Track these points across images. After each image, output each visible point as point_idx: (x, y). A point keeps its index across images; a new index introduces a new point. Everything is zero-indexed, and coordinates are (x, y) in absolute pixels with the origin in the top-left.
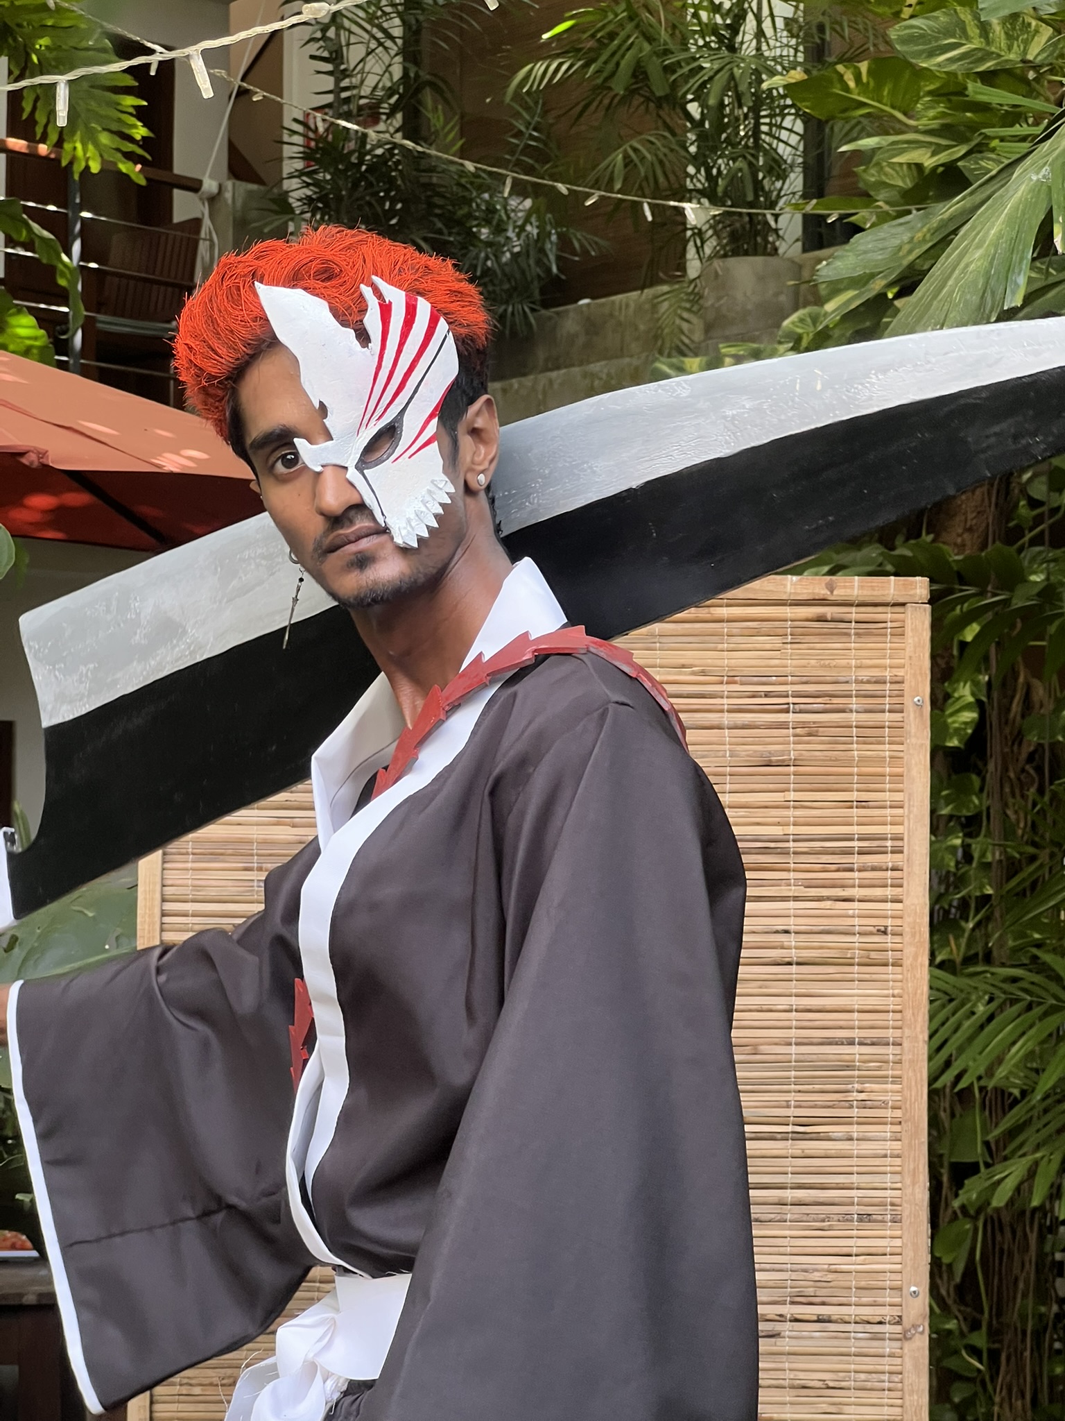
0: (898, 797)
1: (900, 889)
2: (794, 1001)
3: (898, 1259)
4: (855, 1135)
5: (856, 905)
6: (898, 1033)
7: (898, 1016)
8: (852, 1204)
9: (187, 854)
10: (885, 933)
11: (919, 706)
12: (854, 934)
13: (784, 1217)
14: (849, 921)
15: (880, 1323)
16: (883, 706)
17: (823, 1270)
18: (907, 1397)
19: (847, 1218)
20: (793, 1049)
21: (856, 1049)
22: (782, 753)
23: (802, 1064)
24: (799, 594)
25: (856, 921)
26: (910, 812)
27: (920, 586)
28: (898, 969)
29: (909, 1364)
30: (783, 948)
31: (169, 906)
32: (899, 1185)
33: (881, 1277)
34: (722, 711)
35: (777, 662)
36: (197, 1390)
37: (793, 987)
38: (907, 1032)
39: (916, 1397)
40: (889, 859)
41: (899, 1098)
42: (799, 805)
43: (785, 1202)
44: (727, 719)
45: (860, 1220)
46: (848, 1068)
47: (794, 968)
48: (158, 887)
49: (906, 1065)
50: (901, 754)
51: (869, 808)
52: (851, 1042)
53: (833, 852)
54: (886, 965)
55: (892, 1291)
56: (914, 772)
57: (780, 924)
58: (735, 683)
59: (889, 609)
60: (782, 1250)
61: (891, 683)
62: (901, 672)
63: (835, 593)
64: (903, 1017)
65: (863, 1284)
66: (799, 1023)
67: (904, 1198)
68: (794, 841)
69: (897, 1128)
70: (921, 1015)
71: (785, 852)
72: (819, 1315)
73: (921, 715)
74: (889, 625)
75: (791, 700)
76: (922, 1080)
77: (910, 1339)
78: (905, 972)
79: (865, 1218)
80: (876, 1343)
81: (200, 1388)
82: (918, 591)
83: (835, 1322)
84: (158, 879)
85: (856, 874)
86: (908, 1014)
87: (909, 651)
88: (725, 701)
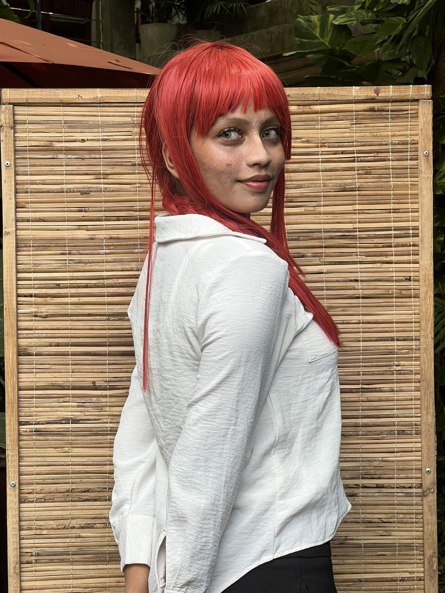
0: (416, 206)
1: (418, 256)
2: (361, 318)
3: (419, 454)
4: (395, 389)
5: (394, 265)
6: (417, 334)
7: (418, 325)
8: (394, 425)
9: (30, 246)
10: (410, 280)
11: (427, 156)
12: (393, 281)
13: (358, 433)
14: (390, 274)
15: (410, 488)
16: (407, 157)
17: (379, 461)
18: (425, 526)
19: (391, 433)
20: (361, 344)
21: (395, 343)
22: (352, 184)
23: (366, 351)
24: (360, 96)
25: (394, 274)
26: (422, 214)
27: (426, 90)
28: (417, 300)
29: (426, 509)
30: (354, 289)
31: (20, 275)
32: (419, 415)
33: (410, 463)
34: (318, 162)
35: (348, 135)
36: (45, 532)
37: (361, 310)
38: (422, 333)
39: (430, 527)
40: (411, 240)
41: (419, 369)
42: (361, 212)
43: (358, 425)
44: (321, 166)
45: (399, 434)
46: (391, 353)
47: (361, 300)
48: (14, 266)
49: (422, 351)
50: (417, 183)
51: (399, 213)
52: (392, 339)
53: (380, 237)
54: (411, 297)
55: (417, 471)
56: (424, 192)
57: (352, 276)
58: (325, 146)
59: (409, 103)
60: (357, 450)
61: (411, 144)
62: (416, 138)
63: (379, 95)
64: (420, 325)
65: (401, 467)
66: (364, 330)
67: (422, 422)
68: (359, 231)
69: (418, 385)
70: (430, 324)
71: (354, 238)
72: (377, 484)
73: (428, 161)
74: (410, 112)
75: (356, 155)
76: (431, 358)
77: (427, 495)
78: (421, 301)
79: (400, 433)
80: (408, 498)
81: (47, 530)
82: (426, 93)
83: (386, 488)
84: (14, 261)
85: (393, 249)
86: (423, 323)
87: (421, 126)
88: (320, 157)
